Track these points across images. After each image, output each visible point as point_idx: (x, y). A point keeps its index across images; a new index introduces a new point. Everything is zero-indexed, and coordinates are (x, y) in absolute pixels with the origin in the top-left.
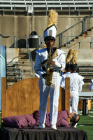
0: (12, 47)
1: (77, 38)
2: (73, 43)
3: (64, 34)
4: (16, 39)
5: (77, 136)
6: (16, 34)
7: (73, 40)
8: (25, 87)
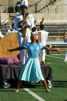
0: (5, 12)
1: (47, 6)
2: (44, 9)
3: (38, 4)
4: (7, 7)
5: (46, 69)
6: (7, 4)
7: (44, 8)
8: (12, 38)
